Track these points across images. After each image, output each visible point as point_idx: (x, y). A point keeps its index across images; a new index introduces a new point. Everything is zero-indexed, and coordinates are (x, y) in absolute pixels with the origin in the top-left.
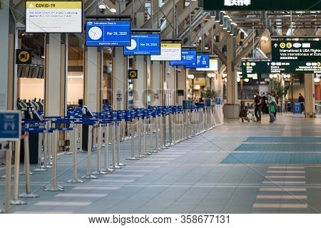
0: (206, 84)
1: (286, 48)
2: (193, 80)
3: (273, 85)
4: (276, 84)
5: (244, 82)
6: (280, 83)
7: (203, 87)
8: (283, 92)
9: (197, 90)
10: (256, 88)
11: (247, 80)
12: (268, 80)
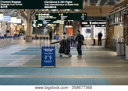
0: (22, 28)
1: (40, 16)
2: (16, 26)
3: (49, 28)
4: (50, 28)
5: (37, 27)
6: (52, 28)
7: (20, 29)
8: (53, 31)
9: (18, 30)
10: (42, 30)
11: (38, 26)
12: (47, 26)
